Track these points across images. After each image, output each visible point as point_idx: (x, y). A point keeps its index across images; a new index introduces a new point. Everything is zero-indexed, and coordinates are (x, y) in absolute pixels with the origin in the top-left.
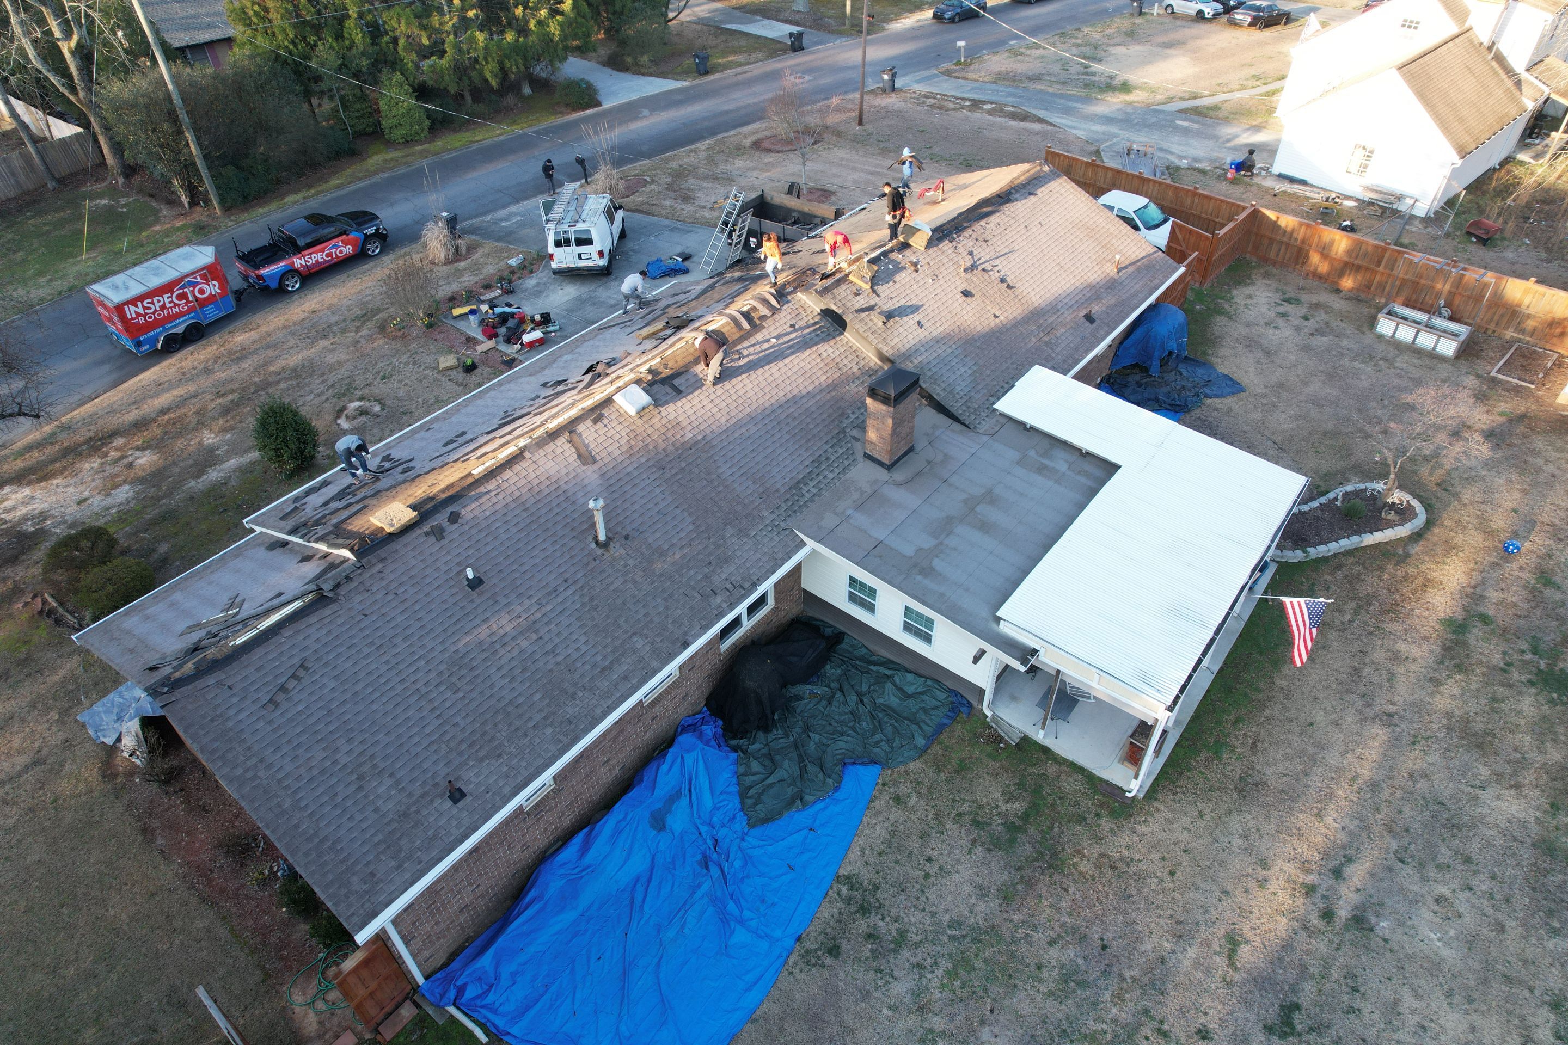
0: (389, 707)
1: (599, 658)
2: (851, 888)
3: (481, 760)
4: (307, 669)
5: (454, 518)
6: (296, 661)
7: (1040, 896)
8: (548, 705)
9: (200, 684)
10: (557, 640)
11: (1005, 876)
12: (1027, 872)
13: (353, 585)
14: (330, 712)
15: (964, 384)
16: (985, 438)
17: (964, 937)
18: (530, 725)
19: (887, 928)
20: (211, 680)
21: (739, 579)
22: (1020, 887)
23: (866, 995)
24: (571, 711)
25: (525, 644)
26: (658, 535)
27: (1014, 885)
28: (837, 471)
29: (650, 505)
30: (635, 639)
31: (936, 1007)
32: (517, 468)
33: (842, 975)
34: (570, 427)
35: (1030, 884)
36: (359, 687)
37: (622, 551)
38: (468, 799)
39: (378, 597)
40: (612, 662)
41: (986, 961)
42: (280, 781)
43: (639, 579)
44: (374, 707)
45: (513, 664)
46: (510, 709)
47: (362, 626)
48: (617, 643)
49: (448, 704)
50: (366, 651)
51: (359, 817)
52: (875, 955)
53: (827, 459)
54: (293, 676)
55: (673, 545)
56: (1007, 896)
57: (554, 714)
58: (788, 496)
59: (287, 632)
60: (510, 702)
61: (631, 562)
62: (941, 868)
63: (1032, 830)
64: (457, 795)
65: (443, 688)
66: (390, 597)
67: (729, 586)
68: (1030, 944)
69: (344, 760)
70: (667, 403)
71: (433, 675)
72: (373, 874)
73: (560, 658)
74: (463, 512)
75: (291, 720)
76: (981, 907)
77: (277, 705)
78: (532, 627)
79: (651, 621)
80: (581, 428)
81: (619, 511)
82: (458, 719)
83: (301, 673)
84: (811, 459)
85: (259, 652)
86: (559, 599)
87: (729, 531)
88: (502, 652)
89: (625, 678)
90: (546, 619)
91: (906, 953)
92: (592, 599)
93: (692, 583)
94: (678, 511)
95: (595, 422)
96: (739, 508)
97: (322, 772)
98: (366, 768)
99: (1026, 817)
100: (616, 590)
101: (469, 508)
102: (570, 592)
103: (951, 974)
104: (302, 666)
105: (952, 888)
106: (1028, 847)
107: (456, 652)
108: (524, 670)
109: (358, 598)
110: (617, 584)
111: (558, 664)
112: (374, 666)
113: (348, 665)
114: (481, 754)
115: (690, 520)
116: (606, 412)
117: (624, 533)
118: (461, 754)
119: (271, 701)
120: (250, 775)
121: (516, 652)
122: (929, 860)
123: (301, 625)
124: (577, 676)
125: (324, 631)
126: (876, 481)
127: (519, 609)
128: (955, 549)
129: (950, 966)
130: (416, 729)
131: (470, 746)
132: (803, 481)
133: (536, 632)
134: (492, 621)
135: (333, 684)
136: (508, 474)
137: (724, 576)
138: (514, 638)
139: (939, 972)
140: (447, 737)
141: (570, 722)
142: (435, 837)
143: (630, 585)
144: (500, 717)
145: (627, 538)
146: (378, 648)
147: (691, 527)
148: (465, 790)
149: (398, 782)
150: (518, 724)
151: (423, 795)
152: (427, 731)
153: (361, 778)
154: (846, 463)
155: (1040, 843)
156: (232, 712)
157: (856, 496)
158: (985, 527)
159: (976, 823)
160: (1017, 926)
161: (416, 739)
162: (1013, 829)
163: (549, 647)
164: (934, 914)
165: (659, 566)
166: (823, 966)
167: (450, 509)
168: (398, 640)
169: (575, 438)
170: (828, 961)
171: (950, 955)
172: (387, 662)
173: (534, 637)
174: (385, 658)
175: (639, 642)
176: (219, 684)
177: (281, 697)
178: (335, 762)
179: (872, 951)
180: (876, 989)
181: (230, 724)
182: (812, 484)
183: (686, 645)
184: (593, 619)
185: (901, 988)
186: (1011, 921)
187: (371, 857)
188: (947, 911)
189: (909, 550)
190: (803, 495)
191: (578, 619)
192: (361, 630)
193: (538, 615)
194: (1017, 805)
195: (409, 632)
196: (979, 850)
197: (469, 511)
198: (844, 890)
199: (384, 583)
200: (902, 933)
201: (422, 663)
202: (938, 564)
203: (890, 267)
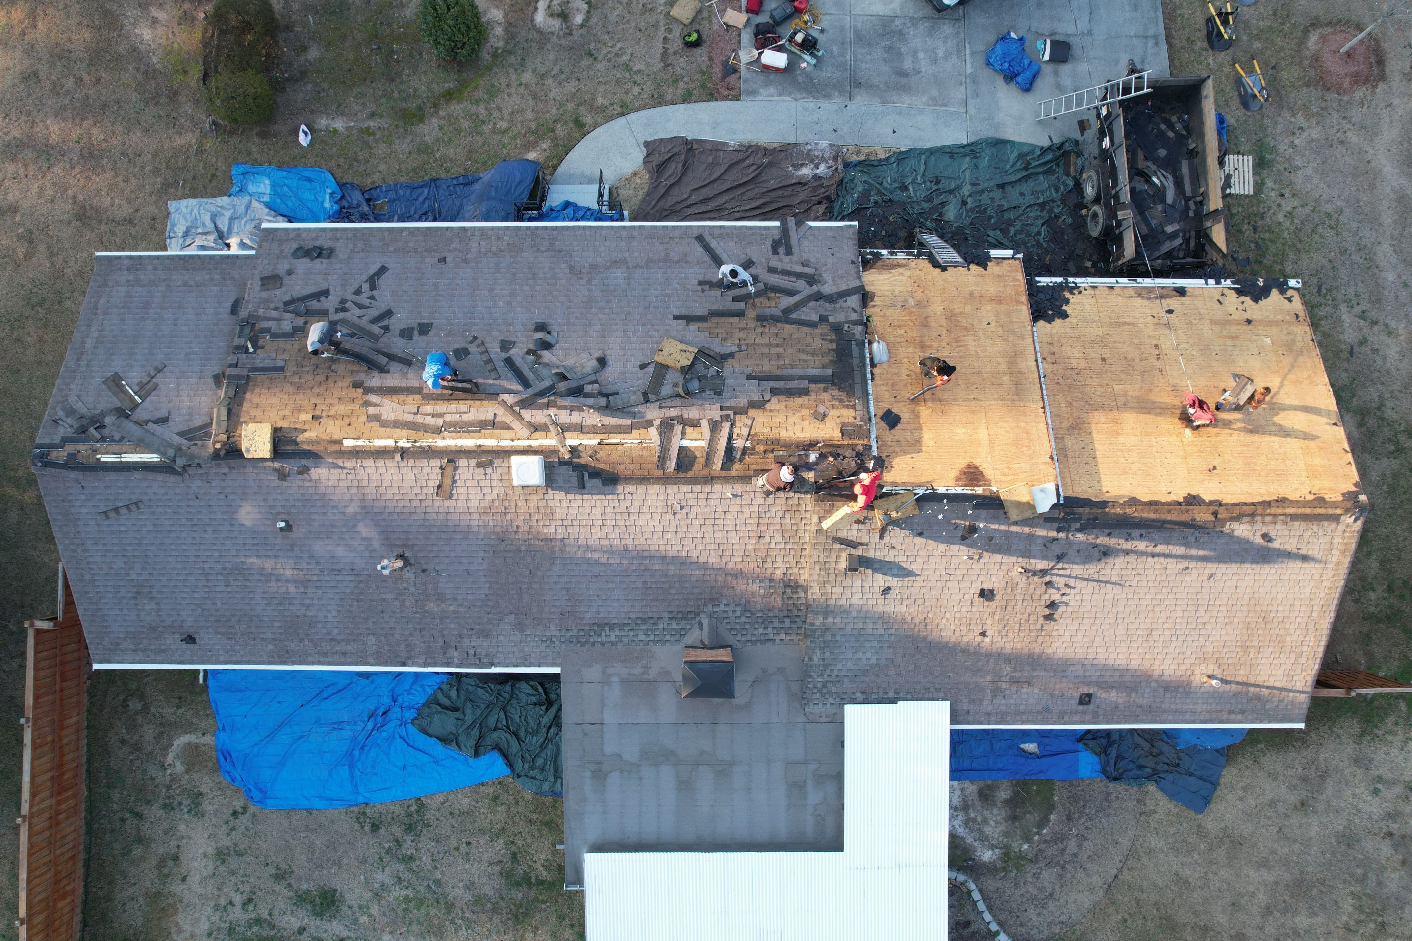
0: (179, 566)
1: (336, 631)
2: (417, 811)
3: (217, 633)
4: (138, 508)
5: (304, 470)
6: (135, 498)
7: (491, 920)
8: (281, 634)
9: (65, 472)
10: (315, 602)
11: (490, 893)
12: (502, 904)
13: (200, 471)
14: (139, 544)
15: (850, 665)
16: (801, 719)
17: (434, 893)
18: (262, 636)
19: (408, 848)
20: (73, 475)
21: (484, 653)
22: (489, 905)
23: (364, 861)
24: (292, 646)
25: (292, 589)
26: (450, 585)
27: (489, 901)
28: (652, 637)
29: (465, 561)
30: (371, 637)
31: (383, 903)
32: (380, 463)
33: (365, 841)
34: (452, 457)
35: (495, 910)
36: (167, 541)
37: (412, 577)
38: (196, 647)
39: (213, 491)
40: (343, 640)
41: (428, 914)
42: (88, 563)
43: (408, 604)
44: (170, 559)
45: (276, 596)
46: (255, 619)
47: (191, 503)
48: (356, 632)
49: (218, 589)
50: (184, 522)
51: (125, 612)
52: (389, 851)
53: (655, 624)
54: (127, 506)
55: (455, 600)
56: (479, 900)
57: (281, 640)
58: (587, 628)
59: (137, 475)
60: (258, 616)
61: (412, 589)
62: (468, 854)
63: (533, 894)
64: (190, 640)
65: (220, 578)
66: (221, 497)
67: (471, 652)
68: (456, 931)
69: (134, 577)
70: (560, 489)
71: (219, 566)
72: (118, 644)
73: (309, 614)
74: (312, 471)
75: (112, 532)
76: (459, 892)
77: (108, 517)
78: (305, 583)
79: (393, 635)
80: (462, 463)
81: (435, 549)
82: (218, 602)
83: (133, 508)
84: (640, 615)
85: (112, 476)
86: (339, 578)
87: (511, 618)
88: (273, 583)
89: (344, 654)
90: (319, 584)
91: (402, 867)
92: (361, 594)
93: (446, 632)
94: (483, 579)
95: (479, 465)
96: (535, 610)
97: (117, 575)
98: (147, 590)
99: (541, 882)
100: (384, 600)
101: (319, 470)
102: (350, 578)
103: (407, 899)
104: (136, 503)
105: (460, 868)
106: (520, 895)
107: (243, 562)
108: (281, 604)
109: (198, 483)
110: (389, 596)
111: (305, 616)
112: (183, 535)
113: (167, 523)
114: (219, 630)
115: (487, 591)
116: (497, 462)
117: (425, 567)
118: (207, 621)
119: (105, 512)
120: (72, 547)
121: (284, 589)
122: (468, 844)
123: (150, 476)
124: (313, 631)
125: (163, 491)
126: (668, 673)
127: (304, 565)
128: (641, 779)
129: (411, 896)
130: (187, 590)
131: (216, 621)
132: (612, 627)
133: (305, 587)
134: (281, 560)
135: (150, 528)
136: (369, 462)
137: (473, 644)
138: (287, 581)
139: (404, 893)
140: (205, 607)
141: (288, 652)
142: (164, 651)
143: (397, 604)
144: (246, 619)
145: (424, 571)
146: (193, 526)
147: (483, 597)
148: (197, 641)
149: (159, 610)
150: (254, 630)
151: (172, 627)
152: (195, 595)
153: (138, 593)
154: (668, 637)
155: (528, 902)
156: (78, 504)
157: (637, 670)
158: (685, 786)
159: (514, 855)
160: (462, 918)
161: (184, 595)
162: (527, 880)
163: (308, 602)
164: (436, 868)
165: (431, 606)
166: (362, 827)
167: (304, 462)
168: (210, 529)
169: (449, 470)
170: (367, 829)
171: (418, 892)
172: (194, 538)
173: (302, 590)
174: (194, 535)
175: (371, 641)
176: (77, 481)
177: (112, 515)
178: (128, 575)
179: (390, 847)
180: (372, 865)
181: (73, 510)
182: (617, 633)
183: (404, 664)
184: (351, 606)
185: (382, 877)
186: (464, 912)
187: (122, 635)
188: (443, 874)
189: (610, 748)
190: (600, 635)
191: (342, 599)
192: (189, 506)
193: (315, 578)
194: (545, 873)
195: (221, 528)
196: (497, 868)
197: (319, 473)
198: (413, 808)
199: (223, 484)
200: (411, 858)
201: (217, 554)
202: (614, 779)
203: (940, 517)
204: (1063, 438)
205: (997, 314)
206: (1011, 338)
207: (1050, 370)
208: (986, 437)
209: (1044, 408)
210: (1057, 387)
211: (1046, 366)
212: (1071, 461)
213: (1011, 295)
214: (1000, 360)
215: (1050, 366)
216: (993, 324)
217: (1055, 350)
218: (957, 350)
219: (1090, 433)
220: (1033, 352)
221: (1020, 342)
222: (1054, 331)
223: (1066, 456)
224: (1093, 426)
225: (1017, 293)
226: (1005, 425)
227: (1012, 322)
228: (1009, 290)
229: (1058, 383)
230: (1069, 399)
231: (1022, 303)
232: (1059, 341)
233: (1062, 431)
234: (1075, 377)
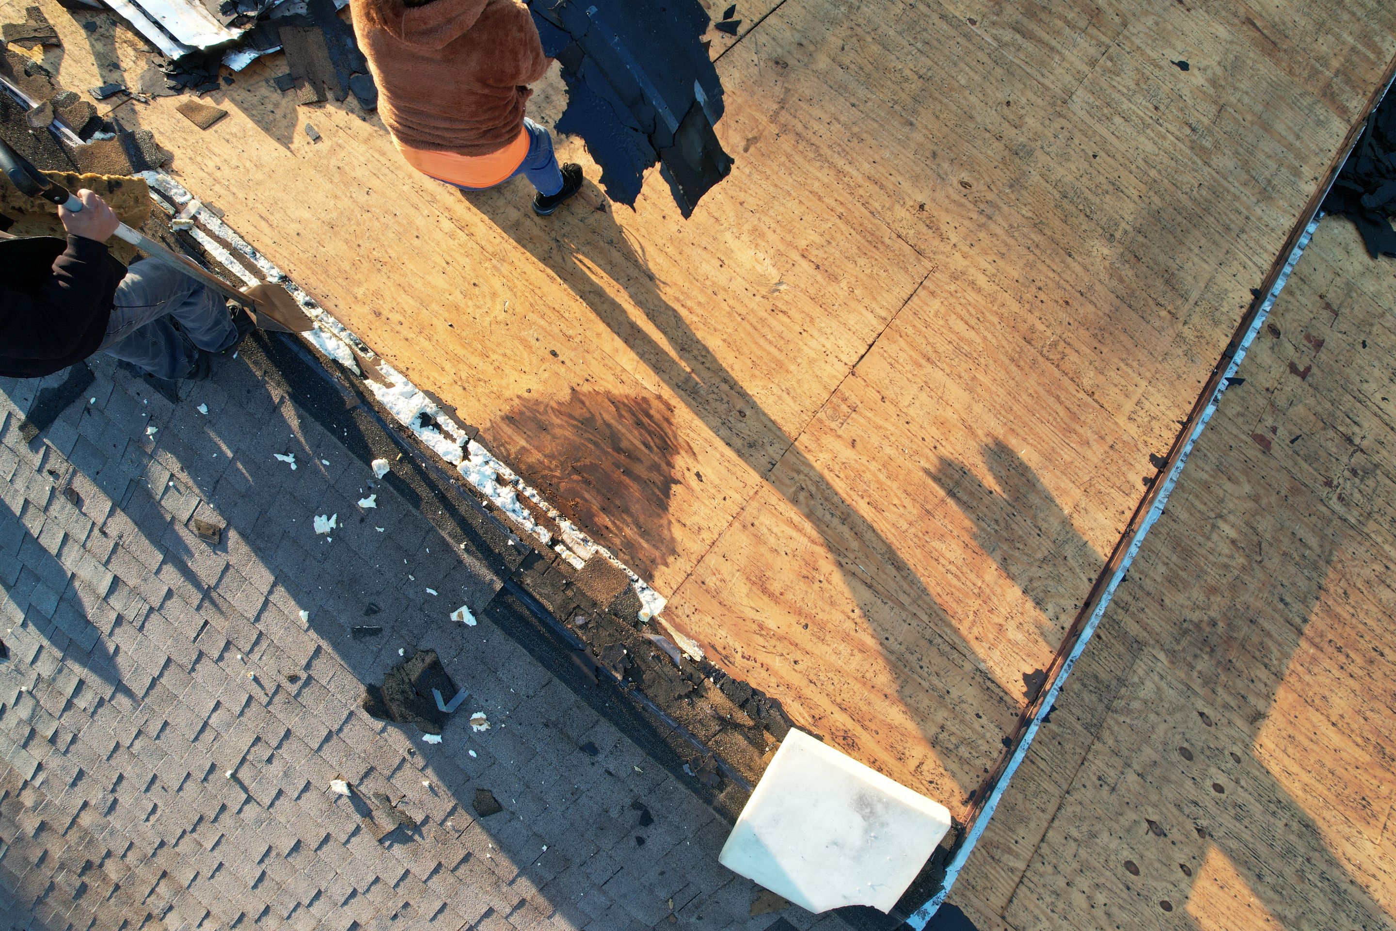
203: (323, 524)
204: (1136, 647)
205: (1234, 67)
206: (1225, 161)
207: (1264, 380)
208: (835, 371)
209: (1162, 464)
210: (1253, 452)
211: (1265, 357)
212: (1098, 764)
213: (1323, 60)
214: (1132, 184)
215: (1279, 370)
216: (1197, 78)
217: (1333, 338)
218: (1007, 35)
219: (1256, 717)
220: (1266, 261)
221: (1248, 196)
222: (1370, 286)
223: (1095, 729)
224: (1284, 696)
225: (1344, 73)
226: (956, 392)
227: (1267, 127)
228: (1324, 45)
229: (1264, 443)
230: (1265, 525)
231: (1343, 111)
232: (1364, 324)
233: (1153, 618)
234: (1339, 474)
